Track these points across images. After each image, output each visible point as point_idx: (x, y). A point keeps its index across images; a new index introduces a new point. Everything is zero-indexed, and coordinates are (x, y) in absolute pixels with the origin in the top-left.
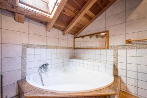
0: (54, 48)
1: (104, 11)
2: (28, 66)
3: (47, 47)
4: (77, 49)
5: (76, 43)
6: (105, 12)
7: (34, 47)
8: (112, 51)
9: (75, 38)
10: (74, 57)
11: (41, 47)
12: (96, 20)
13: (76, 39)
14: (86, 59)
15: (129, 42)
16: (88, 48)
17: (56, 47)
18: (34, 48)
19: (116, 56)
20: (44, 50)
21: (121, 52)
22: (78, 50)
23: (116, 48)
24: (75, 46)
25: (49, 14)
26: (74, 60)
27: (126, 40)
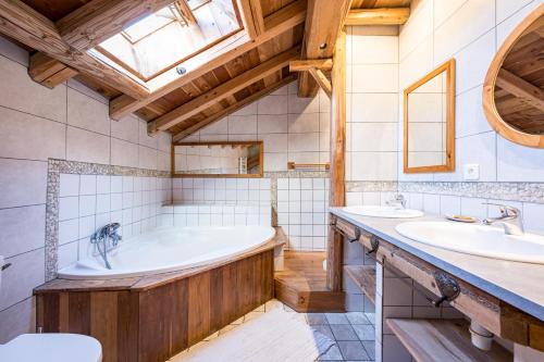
0: (127, 175)
1: (253, 100)
2: (62, 237)
3: (112, 170)
4: (183, 175)
5: (177, 157)
6: (255, 103)
7: (81, 169)
8: (269, 180)
9: (175, 144)
10: (172, 201)
11: (95, 169)
12: (239, 112)
13: (177, 148)
14: (214, 202)
15: (292, 166)
16: (218, 176)
17: (132, 172)
18: (80, 172)
19: (274, 189)
20: (104, 181)
21: (282, 183)
22: (186, 180)
23: (274, 175)
24: (177, 169)
25: (142, 78)
26: (180, 209)
27: (289, 163)
